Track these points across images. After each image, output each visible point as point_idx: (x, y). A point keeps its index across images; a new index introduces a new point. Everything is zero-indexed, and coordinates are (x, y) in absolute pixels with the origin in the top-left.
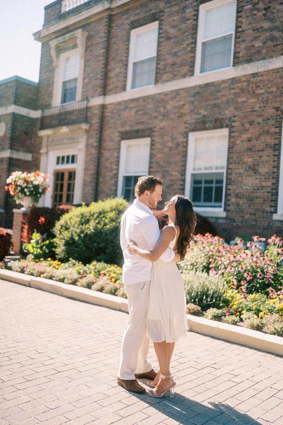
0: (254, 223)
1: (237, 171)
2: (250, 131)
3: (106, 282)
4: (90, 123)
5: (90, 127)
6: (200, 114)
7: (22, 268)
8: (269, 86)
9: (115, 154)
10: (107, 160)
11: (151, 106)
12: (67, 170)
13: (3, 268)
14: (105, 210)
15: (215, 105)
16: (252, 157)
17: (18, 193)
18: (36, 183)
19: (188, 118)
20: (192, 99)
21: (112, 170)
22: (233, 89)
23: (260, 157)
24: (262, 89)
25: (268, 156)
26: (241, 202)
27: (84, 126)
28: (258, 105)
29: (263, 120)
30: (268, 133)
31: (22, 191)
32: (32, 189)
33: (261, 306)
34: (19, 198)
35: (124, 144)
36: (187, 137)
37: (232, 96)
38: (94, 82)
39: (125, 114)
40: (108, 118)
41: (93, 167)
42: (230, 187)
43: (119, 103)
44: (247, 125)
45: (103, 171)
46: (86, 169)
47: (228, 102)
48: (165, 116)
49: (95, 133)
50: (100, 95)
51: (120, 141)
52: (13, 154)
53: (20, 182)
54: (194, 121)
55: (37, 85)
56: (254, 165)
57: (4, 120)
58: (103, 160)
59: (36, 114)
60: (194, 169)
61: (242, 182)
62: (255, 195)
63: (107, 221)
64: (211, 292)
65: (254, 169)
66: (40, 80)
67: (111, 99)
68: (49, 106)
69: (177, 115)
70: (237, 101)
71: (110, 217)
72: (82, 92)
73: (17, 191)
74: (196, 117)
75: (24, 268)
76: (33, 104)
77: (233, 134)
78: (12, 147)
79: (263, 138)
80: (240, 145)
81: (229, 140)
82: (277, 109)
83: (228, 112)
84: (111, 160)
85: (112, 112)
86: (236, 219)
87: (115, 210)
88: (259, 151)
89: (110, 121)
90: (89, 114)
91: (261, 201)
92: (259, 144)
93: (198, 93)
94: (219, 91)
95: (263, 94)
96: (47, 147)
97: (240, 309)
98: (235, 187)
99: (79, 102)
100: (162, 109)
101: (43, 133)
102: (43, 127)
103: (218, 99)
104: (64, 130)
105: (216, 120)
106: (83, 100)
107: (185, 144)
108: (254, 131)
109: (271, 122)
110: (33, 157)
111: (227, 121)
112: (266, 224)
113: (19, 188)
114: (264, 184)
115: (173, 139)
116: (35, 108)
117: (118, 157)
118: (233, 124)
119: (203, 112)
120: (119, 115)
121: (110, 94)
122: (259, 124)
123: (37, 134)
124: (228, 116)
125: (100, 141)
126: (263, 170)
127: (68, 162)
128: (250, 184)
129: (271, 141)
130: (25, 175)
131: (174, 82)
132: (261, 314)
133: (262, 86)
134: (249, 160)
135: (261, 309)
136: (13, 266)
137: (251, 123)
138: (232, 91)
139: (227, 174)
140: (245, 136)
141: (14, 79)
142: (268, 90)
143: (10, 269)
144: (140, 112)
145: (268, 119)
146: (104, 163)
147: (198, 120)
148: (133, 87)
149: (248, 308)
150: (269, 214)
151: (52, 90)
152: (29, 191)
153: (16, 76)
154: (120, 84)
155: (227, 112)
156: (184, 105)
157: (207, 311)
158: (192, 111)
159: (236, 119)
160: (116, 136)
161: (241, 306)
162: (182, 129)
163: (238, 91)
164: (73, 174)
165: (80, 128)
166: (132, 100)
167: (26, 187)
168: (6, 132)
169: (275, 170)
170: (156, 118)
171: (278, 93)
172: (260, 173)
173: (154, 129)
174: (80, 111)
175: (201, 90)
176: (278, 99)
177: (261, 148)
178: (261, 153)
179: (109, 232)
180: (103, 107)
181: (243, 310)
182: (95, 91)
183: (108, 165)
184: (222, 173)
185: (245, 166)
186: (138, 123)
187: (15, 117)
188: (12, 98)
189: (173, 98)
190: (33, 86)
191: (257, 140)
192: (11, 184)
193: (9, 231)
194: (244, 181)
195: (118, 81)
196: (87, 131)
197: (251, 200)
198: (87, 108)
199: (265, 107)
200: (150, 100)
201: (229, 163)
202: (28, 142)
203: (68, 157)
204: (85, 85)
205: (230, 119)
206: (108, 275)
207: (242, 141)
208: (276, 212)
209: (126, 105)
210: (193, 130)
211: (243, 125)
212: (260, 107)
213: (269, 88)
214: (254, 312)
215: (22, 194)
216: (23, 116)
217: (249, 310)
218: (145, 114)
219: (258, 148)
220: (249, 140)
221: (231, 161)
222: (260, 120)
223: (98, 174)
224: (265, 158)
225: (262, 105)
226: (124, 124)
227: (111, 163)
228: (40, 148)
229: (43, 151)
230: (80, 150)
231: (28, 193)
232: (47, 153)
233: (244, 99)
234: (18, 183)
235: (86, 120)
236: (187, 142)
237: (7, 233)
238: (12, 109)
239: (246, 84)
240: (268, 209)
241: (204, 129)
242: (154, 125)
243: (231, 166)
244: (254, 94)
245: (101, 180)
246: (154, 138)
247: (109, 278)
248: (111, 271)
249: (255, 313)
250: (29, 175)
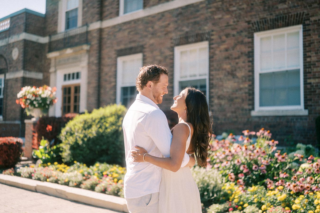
0: (235, 120)
1: (218, 77)
2: (227, 43)
3: (109, 183)
4: (90, 44)
5: (91, 47)
6: (183, 31)
7: (30, 173)
8: (241, 4)
9: (113, 69)
10: (106, 74)
11: (141, 27)
12: (72, 85)
13: (12, 174)
14: (106, 116)
15: (195, 23)
16: (230, 64)
17: (28, 106)
18: (43, 96)
19: (173, 35)
20: (175, 19)
21: (110, 83)
22: (210, 8)
23: (237, 63)
24: (234, 6)
25: (244, 62)
26: (223, 102)
27: (86, 47)
28: (232, 20)
29: (238, 33)
30: (242, 43)
31: (32, 103)
32: (41, 102)
33: (262, 199)
34: (29, 110)
35: (120, 60)
36: (173, 51)
37: (209, 14)
38: (92, 10)
39: (120, 35)
40: (105, 40)
41: (94, 81)
42: (212, 90)
43: (114, 27)
44: (224, 38)
45: (103, 83)
46: (89, 83)
47: (206, 19)
48: (154, 34)
49: (95, 53)
50: (98, 21)
51: (116, 58)
52: (26, 74)
53: (29, 96)
54: (178, 37)
55: (44, 16)
56: (232, 71)
57: (16, 46)
58: (103, 74)
59: (44, 40)
60: (181, 77)
61: (222, 86)
62: (234, 96)
63: (107, 125)
64: (211, 188)
65: (232, 74)
66: (46, 12)
67: (108, 23)
68: (55, 32)
69: (164, 33)
70: (214, 19)
71: (111, 122)
72: (83, 19)
73: (27, 104)
74: (179, 33)
75: (31, 173)
76: (42, 32)
77: (212, 46)
78: (25, 68)
79: (238, 47)
80: (219, 55)
81: (210, 52)
82: (249, 22)
83: (207, 28)
84: (110, 74)
85: (108, 34)
86: (220, 117)
87: (114, 115)
88: (236, 58)
89: (107, 43)
90: (89, 37)
91: (240, 100)
92: (235, 53)
93: (181, 14)
94: (198, 11)
95: (235, 11)
96: (55, 66)
97: (241, 203)
98: (217, 90)
99: (80, 27)
100: (150, 29)
101: (52, 55)
102: (51, 50)
103: (198, 17)
104: (69, 51)
105: (197, 35)
106: (83, 25)
107: (172, 57)
108: (230, 42)
109: (244, 34)
110: (44, 76)
111: (207, 36)
112: (246, 120)
113: (29, 102)
114: (242, 86)
115: (162, 53)
116: (43, 34)
117: (116, 71)
118: (212, 37)
119: (186, 29)
120: (115, 36)
121: (106, 19)
122: (234, 36)
123: (46, 57)
124: (207, 31)
125: (100, 58)
126: (240, 74)
127: (73, 78)
128: (229, 87)
129: (245, 49)
130: (33, 89)
131: (160, 6)
132: (263, 207)
133: (234, 4)
134: (227, 67)
135: (263, 201)
136: (22, 172)
137: (227, 36)
138: (209, 10)
139: (210, 80)
140: (223, 47)
141: (24, 11)
142: (240, 7)
143: (19, 175)
144: (132, 33)
145: (242, 32)
146: (104, 77)
147: (181, 37)
148: (125, 12)
149: (249, 201)
150: (248, 112)
151: (57, 19)
152: (38, 103)
153: (26, 9)
154: (114, 11)
155: (206, 28)
156: (169, 24)
157: (210, 207)
158: (176, 29)
159: (214, 33)
160: (113, 54)
161: (242, 199)
162: (168, 44)
163: (214, 9)
164: (78, 89)
165: (82, 49)
166: (125, 23)
167: (35, 100)
168: (19, 56)
169: (251, 74)
170: (146, 36)
171: (249, 9)
172: (237, 77)
173: (145, 46)
174: (81, 35)
175: (183, 11)
176: (249, 14)
177: (237, 56)
178: (237, 60)
179: (109, 135)
180: (101, 30)
181: (244, 203)
182: (93, 17)
183: (108, 79)
184: (205, 80)
185: (224, 72)
186: (130, 42)
187: (26, 42)
188: (23, 27)
189: (159, 19)
190: (41, 17)
191: (233, 50)
192: (22, 98)
193: (20, 140)
194: (225, 85)
195: (112, 8)
196: (88, 51)
197: (231, 100)
198: (87, 33)
199: (238, 21)
200: (140, 22)
201: (210, 70)
202: (39, 64)
203: (73, 74)
204: (84, 14)
205: (208, 33)
206: (110, 175)
207: (220, 51)
208: (253, 109)
209: (120, 27)
210: (178, 45)
211: (220, 38)
212: (234, 22)
213: (240, 5)
214: (256, 205)
215: (31, 106)
216: (33, 42)
217: (251, 203)
218: (137, 34)
219: (234, 56)
220: (227, 50)
221: (212, 68)
222: (235, 32)
223: (99, 87)
224: (241, 64)
225: (235, 20)
226: (119, 43)
227: (110, 77)
228: (49, 68)
229: (52, 70)
230: (83, 67)
231: (37, 105)
232: (55, 72)
233: (220, 16)
234: (28, 97)
235: (87, 42)
236: (173, 55)
237: (17, 142)
238: (23, 36)
239: (220, 3)
240: (247, 107)
241: (187, 43)
242: (144, 43)
243: (212, 73)
244: (228, 11)
245: (102, 91)
246: (145, 54)
247: (111, 178)
248: (113, 172)
249: (257, 206)
250: (38, 89)
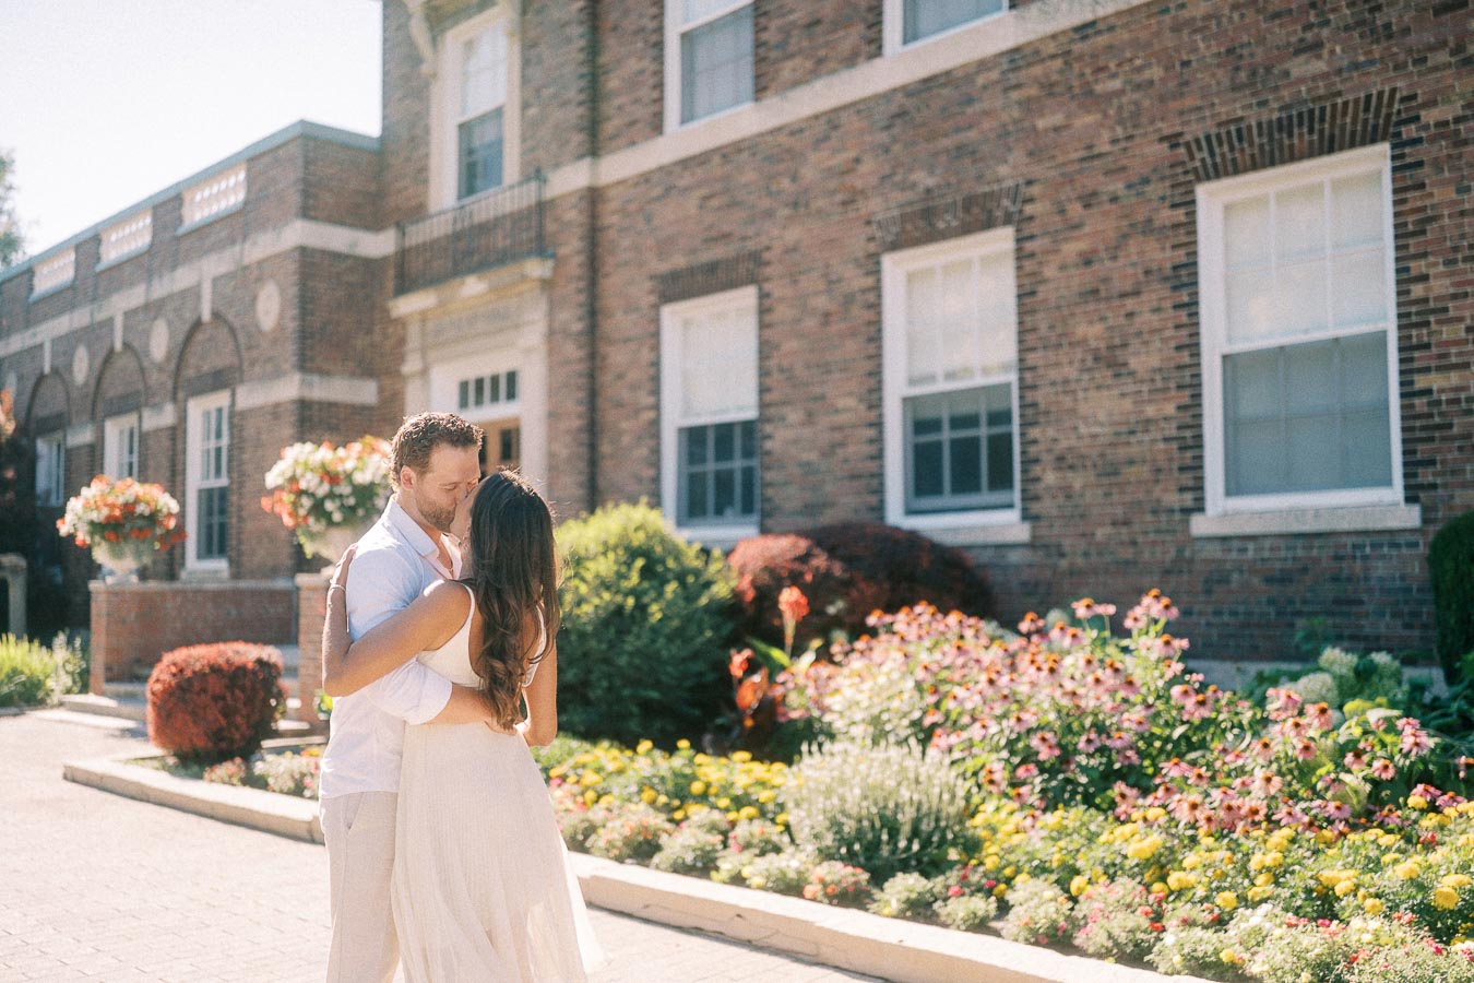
0: (1128, 553)
1: (1053, 374)
2: (1087, 229)
3: (563, 807)
4: (554, 256)
5: (555, 269)
6: (914, 185)
7: (297, 776)
8: (1138, 62)
9: (646, 355)
10: (620, 376)
11: (749, 176)
12: (493, 424)
13: (235, 781)
14: (582, 553)
15: (961, 151)
16: (1103, 319)
17: (305, 518)
18: (361, 478)
19: (875, 206)
20: (884, 137)
21: (637, 411)
22: (1018, 86)
23: (1130, 315)
24: (1114, 76)
25: (1157, 310)
26: (1077, 481)
27: (536, 269)
28: (1106, 135)
29: (1129, 186)
30: (1148, 227)
31: (318, 509)
32: (352, 501)
33: (1080, 856)
34: (312, 536)
35: (673, 316)
36: (876, 271)
37: (1016, 114)
38: (558, 115)
39: (667, 214)
40: (612, 234)
41: (574, 406)
42: (1034, 433)
43: (645, 178)
44: (1075, 210)
45: (610, 416)
46: (553, 416)
47: (1004, 134)
48: (798, 204)
49: (573, 291)
50: (581, 157)
51: (656, 307)
52: (311, 385)
53: (309, 481)
54: (896, 213)
55: (376, 146)
56: (1111, 348)
57: (272, 276)
58: (606, 378)
59: (378, 244)
60: (912, 382)
61: (1073, 412)
62: (1122, 452)
63: (583, 589)
64: (906, 818)
65: (1110, 360)
66: (385, 128)
67: (619, 166)
68: (418, 212)
69: (839, 197)
70: (1034, 128)
71: (597, 576)
72: (523, 153)
73: (302, 512)
74: (899, 197)
75: (303, 775)
76: (369, 210)
77: (1029, 246)
78: (305, 364)
79: (1133, 247)
80: (1059, 282)
81: (1019, 268)
82: (1173, 140)
83: (1007, 171)
84: (633, 376)
85: (623, 212)
86: (1067, 544)
87: (615, 548)
88: (1123, 295)
89: (621, 243)
90: (551, 227)
91: (1144, 471)
92: (1121, 272)
93: (902, 114)
94: (970, 101)
95: (1120, 93)
96: (423, 351)
97: (1008, 872)
98: (1051, 432)
99: (512, 187)
100: (786, 183)
101: (408, 306)
102: (405, 286)
103: (970, 127)
104: (473, 287)
105: (969, 203)
106: (526, 179)
107: (871, 297)
108: (1100, 225)
109: (1155, 189)
110: (381, 390)
111: (1006, 202)
112: (1172, 554)
113: (306, 502)
114: (1150, 411)
115: (831, 283)
116: (375, 224)
117: (656, 364)
118: (1029, 209)
119: (923, 179)
120: (648, 220)
121: (612, 151)
122: (1114, 199)
123: (386, 311)
124: (1010, 183)
125: (593, 312)
126: (1144, 360)
127: (495, 398)
128: (1102, 416)
129: (1162, 255)
130: (323, 454)
131: (819, 85)
132: (1077, 883)
133: (1112, 65)
134: (1091, 331)
135: (1080, 864)
136: (272, 771)
137: (1089, 200)
138: (1015, 95)
139: (1023, 387)
140: (1072, 249)
141: (298, 131)
142: (1138, 78)
143: (260, 783)
144: (715, 203)
145: (1146, 181)
146: (612, 389)
147: (908, 210)
148: (687, 116)
149: (1035, 863)
150: (1177, 516)
151: (427, 156)
152: (342, 507)
153: (303, 123)
154: (642, 112)
155: (1003, 170)
156: (857, 160)
157: (886, 885)
158: (884, 178)
159: (1035, 190)
160: (643, 294)
161: (1012, 858)
162: (858, 244)
163: (1033, 91)
164: (513, 435)
165: (524, 278)
166: (685, 163)
167: (331, 495)
168: (281, 316)
169: (1185, 358)
170: (769, 214)
171: (1172, 85)
172: (1132, 374)
173: (767, 256)
174: (517, 218)
175: (909, 103)
176: (1174, 105)
177: (1128, 286)
178: (1130, 304)
179: (589, 628)
180: (594, 197)
181: (1018, 871)
182: (564, 143)
183: (626, 395)
184: (1008, 386)
185: (1079, 354)
186: (711, 241)
187: (310, 262)
188: (294, 199)
189: (818, 143)
190: (361, 150)
191: (1114, 258)
192: (279, 488)
193: (271, 653)
194: (1083, 409)
195: (636, 101)
196: (547, 285)
197: (1110, 471)
198: (542, 208)
199: (1130, 138)
200: (745, 155)
201: (1024, 349)
202: (360, 342)
203: (495, 380)
204: (529, 129)
205: (1014, 194)
206: (572, 779)
207: (1063, 267)
208: (1199, 507)
209: (664, 181)
210: (895, 246)
211: (1062, 212)
212: (1114, 141)
213: (1139, 70)
214: (1054, 877)
215: (318, 520)
216: (337, 256)
217: (1041, 870)
218: (733, 204)
219: (1118, 285)
220: (1087, 261)
221: (1031, 339)
222: (1118, 186)
223: (593, 429)
224: (1146, 319)
225: (1120, 131)
226: (664, 247)
227: (634, 387)
228: (401, 359)
229: (411, 365)
230: (528, 351)
231: (337, 517)
232: (424, 372)
233: (1057, 119)
234: (303, 485)
235: (541, 247)
236: (877, 289)
237: (260, 662)
238: (299, 233)
239: (1058, 63)
240: (1173, 499)
241: (932, 236)
242: (764, 241)
243: (1032, 359)
244: (1089, 98)
245: (605, 448)
246: (767, 287)
247: (576, 789)
248: (584, 766)
249: (1057, 882)
250: (341, 452)
